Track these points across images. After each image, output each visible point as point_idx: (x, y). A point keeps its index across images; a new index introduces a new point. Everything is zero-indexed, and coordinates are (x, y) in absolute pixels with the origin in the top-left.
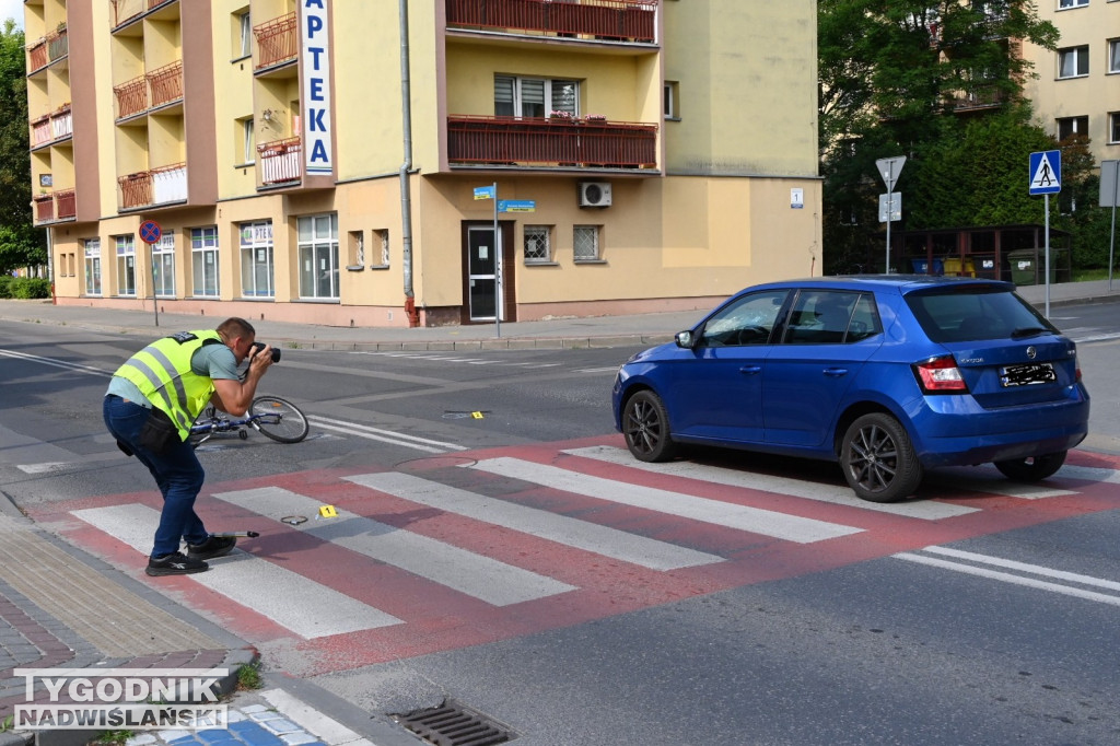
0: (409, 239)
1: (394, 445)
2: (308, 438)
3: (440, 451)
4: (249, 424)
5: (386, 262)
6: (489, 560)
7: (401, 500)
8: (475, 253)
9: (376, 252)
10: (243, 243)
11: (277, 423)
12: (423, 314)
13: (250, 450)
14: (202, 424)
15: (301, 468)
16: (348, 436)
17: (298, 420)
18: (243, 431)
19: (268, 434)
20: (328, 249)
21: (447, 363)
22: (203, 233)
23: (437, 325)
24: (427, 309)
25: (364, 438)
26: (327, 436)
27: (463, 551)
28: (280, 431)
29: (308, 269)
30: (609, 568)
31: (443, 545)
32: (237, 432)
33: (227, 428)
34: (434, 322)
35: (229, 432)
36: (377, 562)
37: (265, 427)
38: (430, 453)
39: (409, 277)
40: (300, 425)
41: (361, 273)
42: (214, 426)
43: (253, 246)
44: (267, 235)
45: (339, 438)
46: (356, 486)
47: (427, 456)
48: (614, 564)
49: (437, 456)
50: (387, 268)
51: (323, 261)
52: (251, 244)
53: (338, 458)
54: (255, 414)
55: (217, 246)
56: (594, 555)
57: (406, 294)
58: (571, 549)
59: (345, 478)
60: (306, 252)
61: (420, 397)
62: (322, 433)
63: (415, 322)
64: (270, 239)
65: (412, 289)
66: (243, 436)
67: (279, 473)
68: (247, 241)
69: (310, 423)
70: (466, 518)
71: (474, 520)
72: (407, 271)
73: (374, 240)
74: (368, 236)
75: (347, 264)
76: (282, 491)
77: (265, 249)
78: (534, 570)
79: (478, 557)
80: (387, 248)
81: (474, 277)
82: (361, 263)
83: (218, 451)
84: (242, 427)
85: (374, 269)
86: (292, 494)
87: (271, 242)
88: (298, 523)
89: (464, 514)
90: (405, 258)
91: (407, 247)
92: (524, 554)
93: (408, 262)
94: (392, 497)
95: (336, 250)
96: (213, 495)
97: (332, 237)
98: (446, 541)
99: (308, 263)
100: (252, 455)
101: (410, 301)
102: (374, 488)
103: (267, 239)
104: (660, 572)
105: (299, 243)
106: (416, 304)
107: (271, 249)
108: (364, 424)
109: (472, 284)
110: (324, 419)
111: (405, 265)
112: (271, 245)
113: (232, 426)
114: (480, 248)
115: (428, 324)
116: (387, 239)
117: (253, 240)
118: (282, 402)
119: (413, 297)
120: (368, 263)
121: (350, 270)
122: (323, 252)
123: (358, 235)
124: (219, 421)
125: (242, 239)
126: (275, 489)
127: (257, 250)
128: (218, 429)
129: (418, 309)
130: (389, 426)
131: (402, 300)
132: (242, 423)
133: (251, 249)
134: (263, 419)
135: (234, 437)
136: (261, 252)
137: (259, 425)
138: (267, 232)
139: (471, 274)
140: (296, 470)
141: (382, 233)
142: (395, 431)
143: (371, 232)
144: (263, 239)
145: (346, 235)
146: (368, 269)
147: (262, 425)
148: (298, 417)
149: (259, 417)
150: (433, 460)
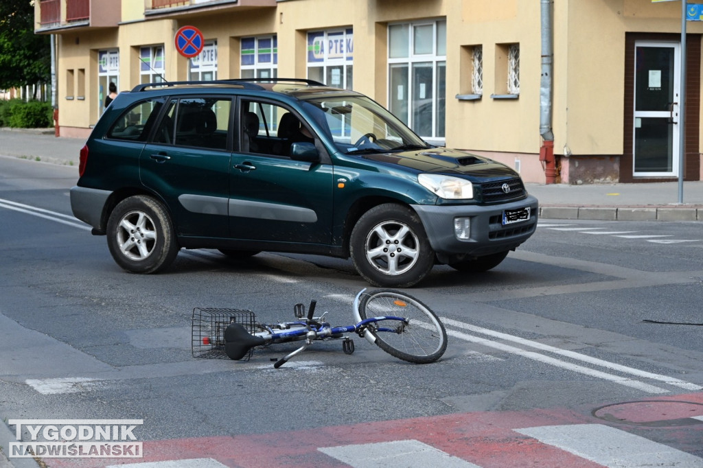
0: (550, 57)
1: (582, 375)
3: (658, 390)
4: (360, 332)
5: (514, 90)
8: (644, 79)
9: (501, 76)
10: (311, 59)
11: (399, 331)
12: (565, 165)
13: (360, 372)
14: (288, 327)
15: (448, 409)
16: (506, 355)
17: (426, 326)
18: (348, 341)
19: (387, 349)
20: (430, 70)
21: (615, 240)
22: (256, 43)
23: (585, 182)
24: (572, 158)
25: (530, 360)
26: (472, 352)
28: (406, 344)
29: (400, 96)
32: (338, 342)
33: (327, 337)
34: (580, 177)
35: (327, 341)
37: (384, 337)
38: (644, 393)
39: (547, 113)
40: (433, 334)
41: (477, 105)
42: (310, 333)
43: (325, 64)
44: (344, 48)
45: (491, 358)
46: (543, 447)
47: (642, 399)
49: (655, 399)
50: (516, 99)
51: (423, 87)
52: (322, 60)
53: (501, 393)
54: (369, 315)
55: (275, 62)
57: (543, 135)
59: (523, 432)
60: (400, 73)
61: (595, 293)
62: (465, 349)
63: (554, 177)
64: (349, 54)
65: (551, 130)
66: (349, 348)
67: (418, 415)
68: (317, 56)
69: (449, 332)
72: (545, 104)
73: (498, 58)
74: (489, 53)
75: (457, 91)
76: (428, 449)
77: (341, 68)
80: (516, 70)
81: (639, 114)
82: (478, 90)
83: (314, 370)
84: (353, 336)
85: (495, 99)
87: (349, 59)
90: (543, 85)
91: (547, 69)
93: (546, 91)
95: (442, 71)
96: (320, 449)
97: (437, 55)
99: (400, 89)
100: (367, 381)
101: (548, 146)
102: (575, 452)
103: (345, 55)
105: (390, 61)
106: (556, 151)
107: (350, 69)
108: (524, 336)
109: (637, 124)
110: (461, 325)
111: (542, 94)
112: (350, 63)
113: (336, 334)
114: (650, 72)
115: (573, 181)
116: (517, 57)
117: (325, 55)
118: (407, 299)
119: (552, 141)
120: (488, 89)
121: (461, 100)
122: (423, 74)
123: (474, 50)
124: (319, 327)
125: (310, 53)
126: (415, 445)
127: (330, 69)
128: (316, 338)
129: (559, 158)
130: (564, 341)
131: (536, 145)
132: (351, 330)
133: (321, 69)
134: (381, 325)
135: (336, 351)
136: (336, 72)
137: (373, 333)
138: (344, 44)
139: (637, 110)
140: (440, 412)
141: (510, 49)
142: (576, 350)
143: (494, 47)
144: (339, 54)
145: (458, 51)
146: (487, 99)
147: (379, 334)
148: (431, 322)
149: (375, 321)
150: (652, 405)
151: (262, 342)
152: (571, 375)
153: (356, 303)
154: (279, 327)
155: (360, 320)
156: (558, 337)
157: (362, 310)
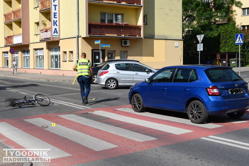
0: (78, 54)
1: (72, 107)
2: (50, 105)
3: (84, 109)
4: (34, 101)
5: (72, 60)
6: (95, 138)
7: (73, 122)
8: (95, 57)
9: (70, 57)
10: (36, 54)
11: (42, 101)
13: (35, 108)
15: (47, 113)
16: (60, 104)
17: (47, 100)
18: (33, 103)
19: (39, 104)
20: (57, 56)
22: (26, 51)
25: (64, 105)
27: (89, 136)
28: (43, 103)
29: (52, 61)
30: (127, 141)
31: (83, 134)
32: (31, 103)
33: (29, 102)
35: (30, 103)
36: (66, 139)
38: (81, 109)
40: (48, 101)
41: (66, 62)
42: (25, 102)
43: (39, 55)
44: (42, 52)
45: (58, 105)
46: (61, 118)
47: (81, 110)
48: (128, 140)
49: (83, 110)
50: (73, 61)
51: (56, 59)
52: (38, 54)
53: (57, 110)
54: (36, 98)
55: (29, 55)
56: (123, 137)
58: (117, 136)
59: (59, 116)
60: (52, 57)
62: (54, 104)
64: (43, 53)
66: (33, 104)
67: (42, 114)
68: (37, 54)
69: (51, 101)
70: (90, 127)
71: (92, 127)
73: (69, 54)
74: (68, 53)
76: (42, 119)
77: (42, 56)
78: (107, 141)
79: (92, 137)
80: (73, 56)
82: (66, 60)
84: (33, 102)
85: (69, 61)
86: (45, 120)
87: (43, 54)
88: (46, 128)
89: (89, 126)
90: (77, 59)
91: (78, 56)
92: (104, 137)
94: (71, 121)
95: (60, 56)
96: (24, 120)
97: (59, 53)
98: (84, 133)
99: (52, 59)
102: (66, 118)
103: (42, 53)
104: (140, 142)
105: (50, 54)
107: (43, 56)
108: (65, 101)
109: (94, 65)
110: (54, 100)
112: (43, 55)
113: (30, 101)
116: (73, 54)
117: (39, 53)
118: (43, 95)
120: (68, 60)
121: (63, 61)
122: (56, 57)
123: (65, 52)
124: (27, 100)
125: (36, 53)
126: (40, 118)
127: (40, 56)
128: (26, 102)
130: (71, 102)
132: (33, 101)
134: (38, 100)
135: (31, 104)
136: (41, 56)
137: (37, 101)
138: (42, 51)
139: (94, 63)
140: (46, 113)
141: (71, 52)
142: (73, 103)
143: (68, 52)
144: (41, 53)
145: (62, 52)
146: (68, 61)
147: (38, 101)
148: (47, 99)
149: (37, 99)
150: (82, 111)
151: (17, 103)
152: (70, 107)
153: (34, 96)
154: (21, 101)
155: (34, 99)
156: (70, 101)
157: (35, 97)
